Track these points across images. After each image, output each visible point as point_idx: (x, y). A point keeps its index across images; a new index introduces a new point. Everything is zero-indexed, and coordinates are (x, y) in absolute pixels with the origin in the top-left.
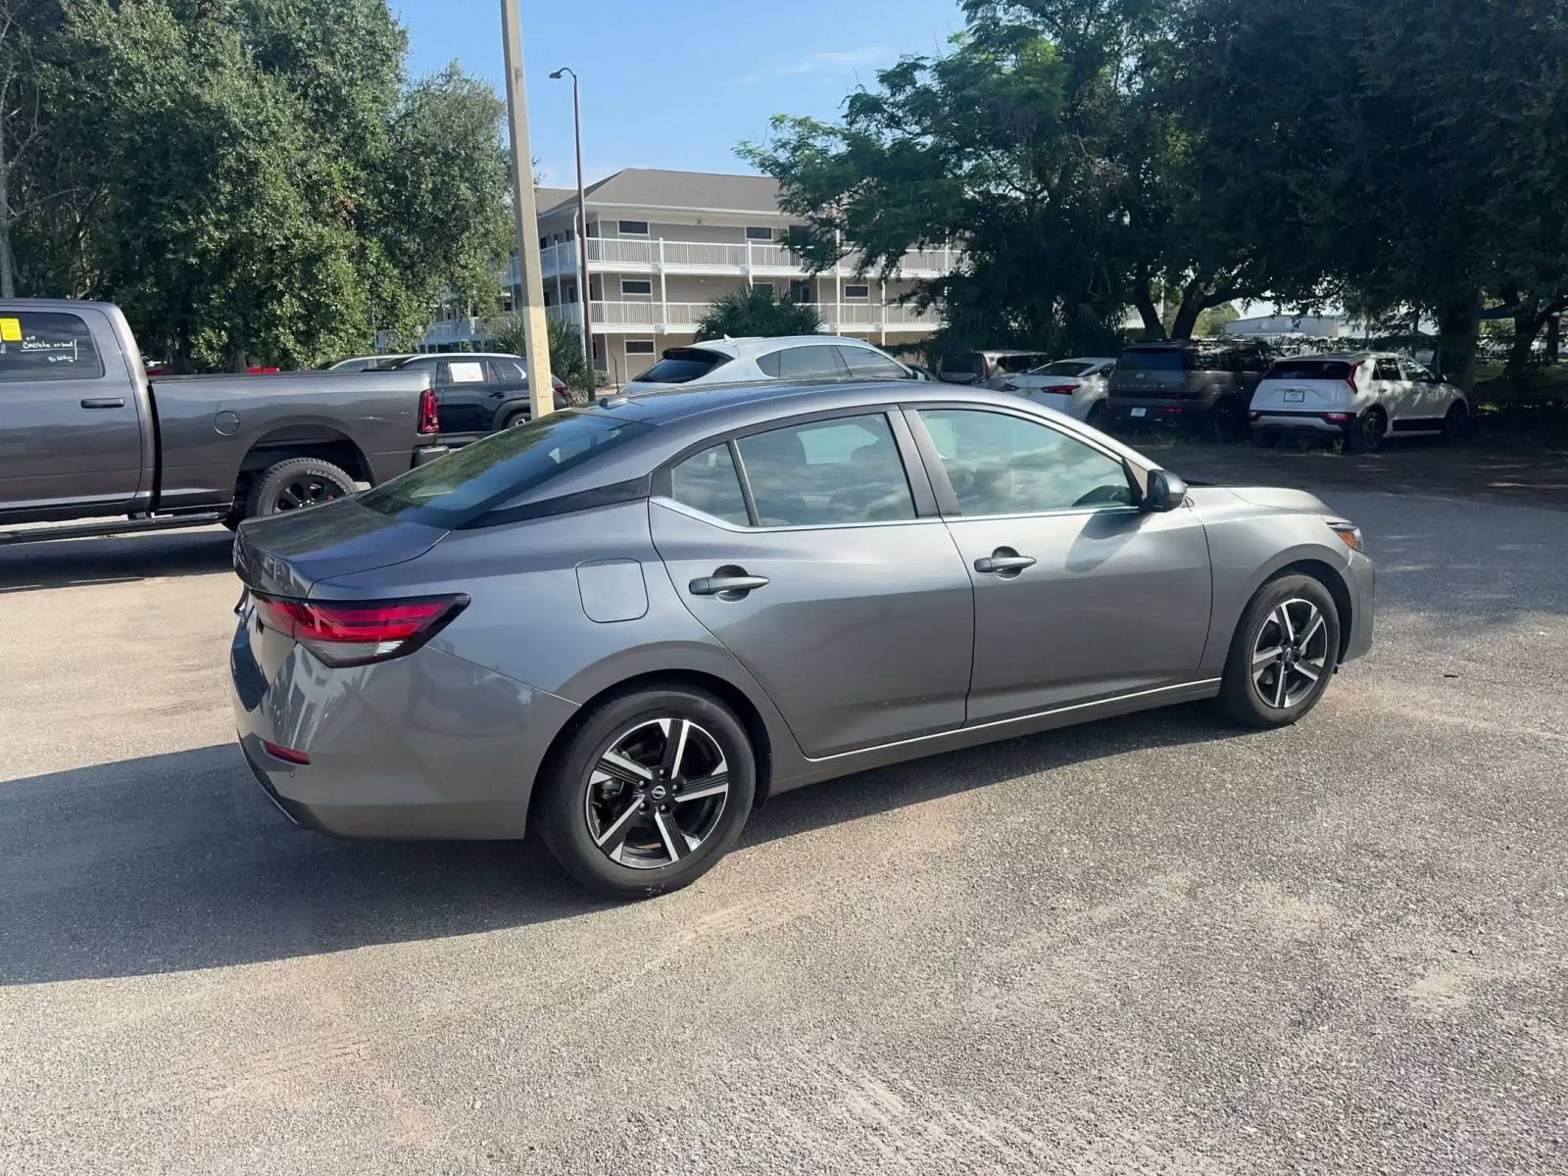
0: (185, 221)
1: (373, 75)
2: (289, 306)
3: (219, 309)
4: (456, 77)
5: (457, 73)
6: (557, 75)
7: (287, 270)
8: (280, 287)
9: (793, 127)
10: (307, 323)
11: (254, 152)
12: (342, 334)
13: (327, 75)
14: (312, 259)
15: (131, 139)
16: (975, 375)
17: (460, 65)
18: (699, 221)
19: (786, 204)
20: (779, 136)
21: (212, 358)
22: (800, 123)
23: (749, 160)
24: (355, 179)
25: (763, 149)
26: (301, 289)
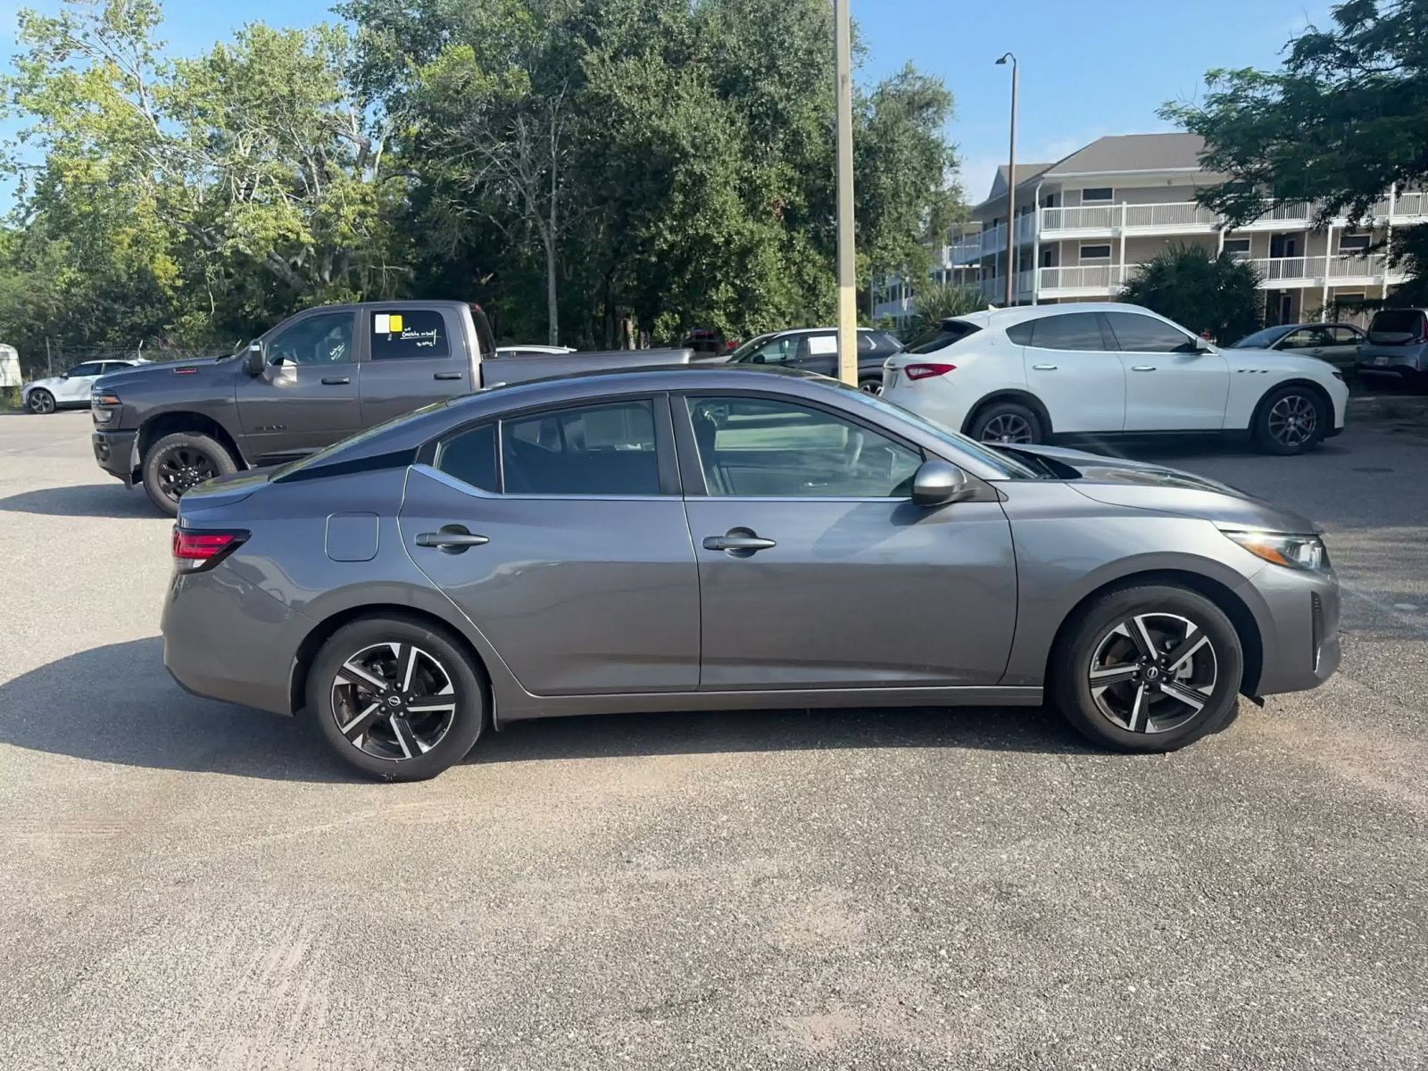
0: (648, 228)
1: (806, 87)
2: (724, 292)
3: (676, 296)
4: (910, 76)
5: (912, 72)
6: (1002, 61)
7: (726, 263)
8: (719, 276)
9: (1230, 80)
10: (736, 306)
11: (699, 167)
12: (764, 314)
13: (769, 94)
14: (747, 252)
15: (619, 166)
16: (1411, 335)
17: (914, 65)
18: (1169, 182)
19: (1209, 162)
20: (1212, 91)
21: (665, 335)
22: (1239, 75)
23: (1174, 120)
24: (790, 181)
25: (1192, 107)
26: (734, 278)
